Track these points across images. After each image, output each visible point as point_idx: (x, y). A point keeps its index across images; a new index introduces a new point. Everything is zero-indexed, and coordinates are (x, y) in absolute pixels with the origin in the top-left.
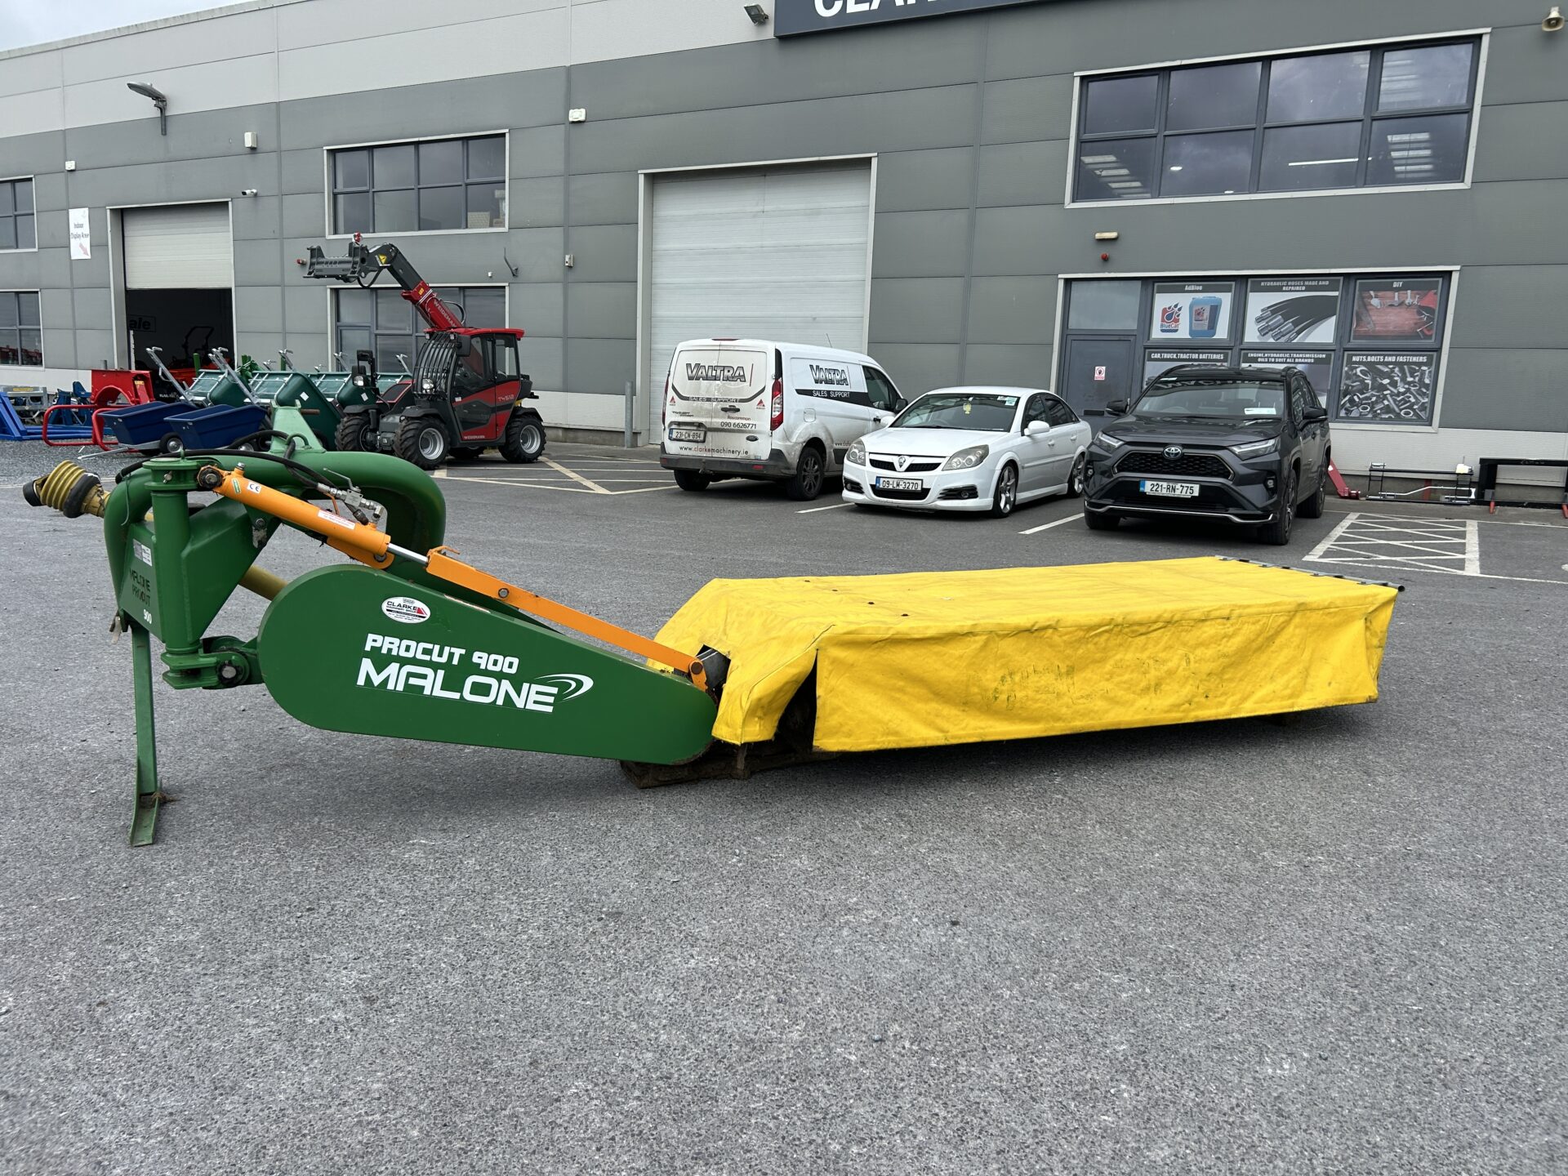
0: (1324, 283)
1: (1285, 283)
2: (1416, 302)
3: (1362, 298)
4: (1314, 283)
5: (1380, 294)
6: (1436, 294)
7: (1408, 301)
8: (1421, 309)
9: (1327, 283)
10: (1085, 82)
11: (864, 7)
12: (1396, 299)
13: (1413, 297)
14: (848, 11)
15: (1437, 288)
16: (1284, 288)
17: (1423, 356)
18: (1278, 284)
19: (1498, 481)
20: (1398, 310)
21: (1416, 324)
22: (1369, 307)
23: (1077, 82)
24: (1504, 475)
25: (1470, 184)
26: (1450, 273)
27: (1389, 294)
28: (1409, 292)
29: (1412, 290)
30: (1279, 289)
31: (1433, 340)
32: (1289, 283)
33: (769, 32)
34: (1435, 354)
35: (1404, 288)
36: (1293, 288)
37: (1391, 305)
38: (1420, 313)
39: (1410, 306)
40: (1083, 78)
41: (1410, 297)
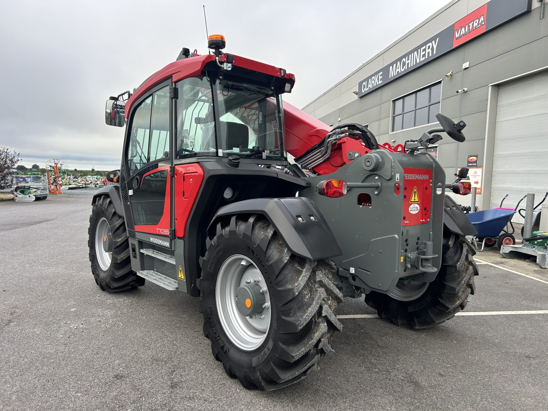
10: (394, 102)
14: (366, 90)
23: (391, 102)
26: (437, 147)
41: (434, 153)
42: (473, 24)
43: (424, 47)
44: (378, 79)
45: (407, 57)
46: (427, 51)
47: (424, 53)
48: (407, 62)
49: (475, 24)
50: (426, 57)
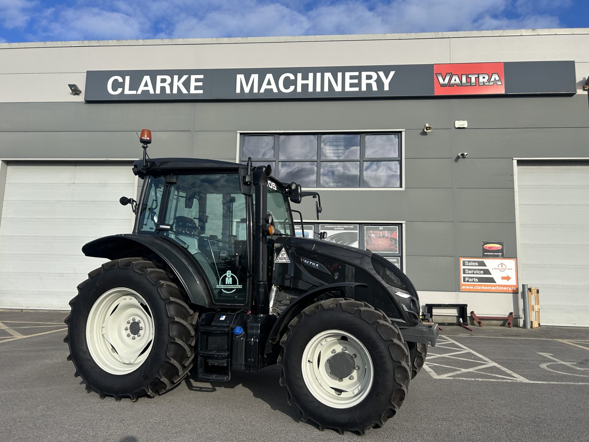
0: (351, 227)
1: (335, 226)
2: (389, 236)
3: (367, 234)
4: (347, 227)
5: (375, 232)
6: (396, 233)
7: (386, 235)
8: (392, 239)
9: (353, 227)
10: (242, 136)
11: (134, 92)
12: (381, 234)
13: (388, 234)
14: (125, 93)
15: (397, 231)
16: (335, 229)
17: (395, 259)
18: (332, 226)
19: (433, 314)
20: (382, 239)
21: (390, 245)
22: (371, 238)
23: (238, 135)
24: (435, 311)
25: (404, 189)
26: (401, 224)
27: (378, 232)
28: (386, 231)
29: (387, 231)
30: (333, 229)
31: (398, 252)
32: (337, 226)
33: (81, 98)
34: (399, 258)
35: (384, 229)
36: (339, 229)
37: (379, 237)
38: (391, 241)
39: (387, 237)
40: (241, 134)
41: (386, 233)
42: (478, 77)
43: (357, 74)
44: (187, 84)
45: (299, 75)
46: (364, 82)
47: (356, 81)
48: (300, 82)
49: (481, 80)
50: (364, 88)
